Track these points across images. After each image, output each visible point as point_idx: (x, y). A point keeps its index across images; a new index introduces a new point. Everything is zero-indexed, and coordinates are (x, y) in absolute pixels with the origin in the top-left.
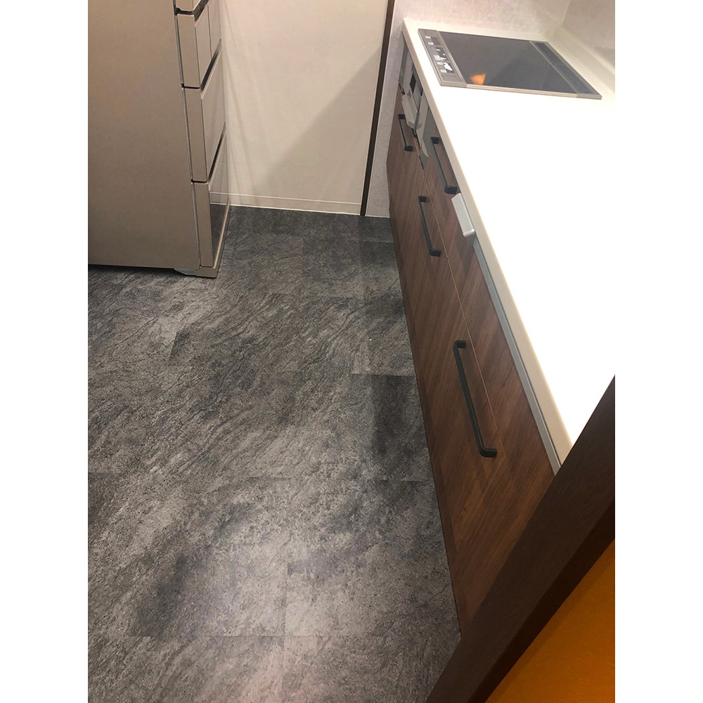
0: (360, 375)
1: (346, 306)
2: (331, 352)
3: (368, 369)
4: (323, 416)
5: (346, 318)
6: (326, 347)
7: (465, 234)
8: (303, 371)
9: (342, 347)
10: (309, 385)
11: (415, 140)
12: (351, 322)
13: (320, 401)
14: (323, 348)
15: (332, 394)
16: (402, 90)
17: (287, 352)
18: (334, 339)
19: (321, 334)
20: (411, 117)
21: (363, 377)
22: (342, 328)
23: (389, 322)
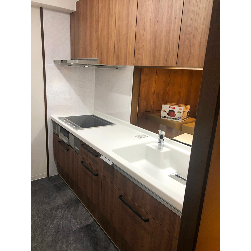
0: (76, 230)
1: (59, 208)
3: (78, 227)
5: (61, 212)
6: (59, 226)
7: (110, 165)
8: (55, 238)
9: (65, 223)
10: (60, 243)
11: (70, 147)
12: (64, 213)
13: (67, 247)
14: (58, 227)
15: (70, 241)
16: (56, 134)
17: (45, 235)
18: (60, 222)
19: (55, 222)
20: (66, 141)
21: (78, 230)
22: (61, 217)
23: (76, 208)
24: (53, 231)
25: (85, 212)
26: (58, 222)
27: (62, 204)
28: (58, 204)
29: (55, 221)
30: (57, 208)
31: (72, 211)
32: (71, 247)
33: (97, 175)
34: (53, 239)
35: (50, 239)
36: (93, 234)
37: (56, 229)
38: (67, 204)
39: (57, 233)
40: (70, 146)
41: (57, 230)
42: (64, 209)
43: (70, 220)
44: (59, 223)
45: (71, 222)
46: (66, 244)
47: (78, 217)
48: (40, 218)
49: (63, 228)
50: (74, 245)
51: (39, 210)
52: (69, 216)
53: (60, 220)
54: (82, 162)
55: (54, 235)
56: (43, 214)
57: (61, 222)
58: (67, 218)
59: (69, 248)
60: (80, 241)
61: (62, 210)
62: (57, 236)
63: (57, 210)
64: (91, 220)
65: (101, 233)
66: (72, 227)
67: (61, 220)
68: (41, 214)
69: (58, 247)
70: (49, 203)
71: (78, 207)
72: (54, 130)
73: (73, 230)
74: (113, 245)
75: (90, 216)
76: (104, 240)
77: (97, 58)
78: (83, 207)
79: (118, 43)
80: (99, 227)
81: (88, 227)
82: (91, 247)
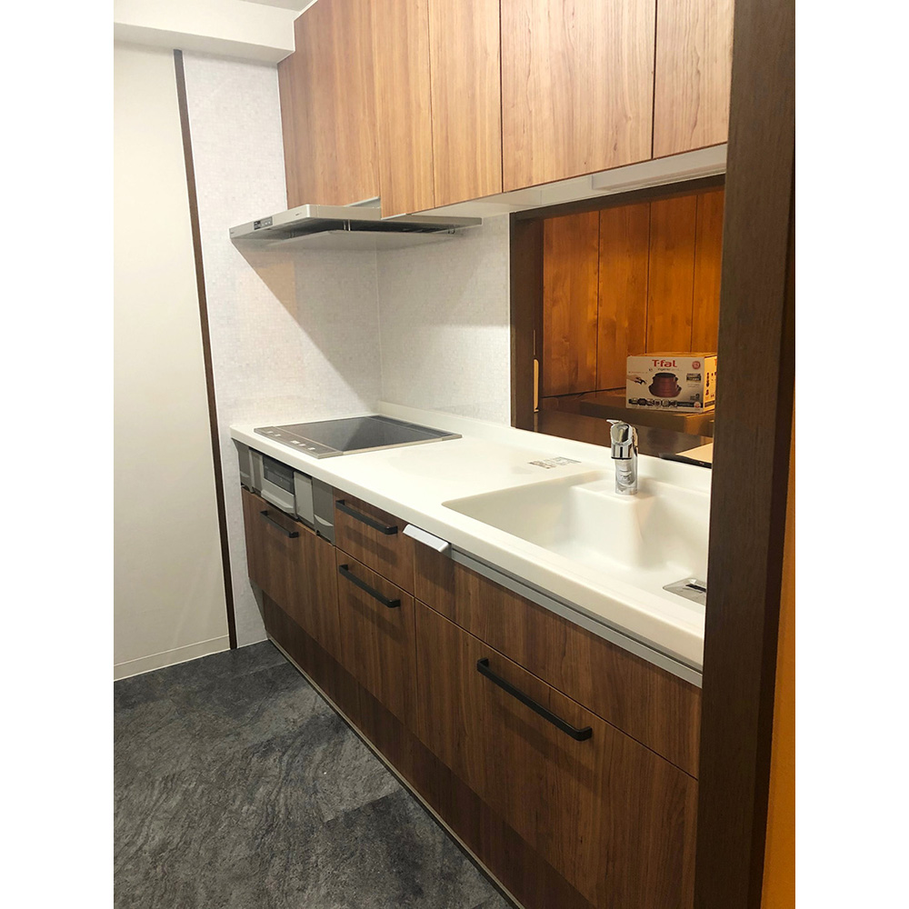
1: (272, 749)
2: (283, 809)
3: (343, 808)
4: (318, 891)
5: (280, 762)
6: (273, 807)
7: (440, 550)
8: (259, 850)
9: (294, 798)
10: (277, 863)
11: (299, 523)
12: (289, 764)
13: (304, 876)
14: (270, 810)
15: (314, 858)
16: (251, 491)
17: (224, 838)
18: (279, 793)
19: (258, 796)
20: (285, 504)
21: (341, 820)
22: (282, 776)
23: (335, 745)
24: (252, 823)
25: (366, 759)
26: (269, 794)
27: (282, 734)
28: (269, 736)
29: (261, 792)
30: (267, 749)
31: (318, 756)
32: (318, 876)
33: (396, 604)
34: (254, 852)
35: (242, 851)
36: (397, 832)
37: (264, 819)
38: (301, 733)
39: (268, 832)
40: (300, 519)
41: (267, 821)
42: (290, 752)
43: (315, 785)
44: (273, 797)
45: (316, 792)
46: (299, 868)
47: (343, 776)
48: (207, 782)
49: (288, 813)
50: (330, 868)
51: (203, 757)
52: (309, 774)
53: (277, 789)
54: (345, 567)
55: (256, 838)
56: (218, 770)
57: (282, 795)
58: (303, 780)
59: (312, 881)
60: (352, 855)
61: (284, 754)
62: (268, 839)
63: (265, 755)
64: (390, 783)
65: (426, 827)
66: (320, 810)
67: (280, 788)
68: (208, 771)
69: (270, 878)
70: (239, 734)
71: (343, 741)
72: (244, 475)
73: (326, 821)
74: (473, 867)
75: (384, 773)
76: (439, 848)
77: (377, 198)
78: (360, 742)
79: (441, 126)
80: (417, 805)
81: (381, 808)
82: (393, 876)
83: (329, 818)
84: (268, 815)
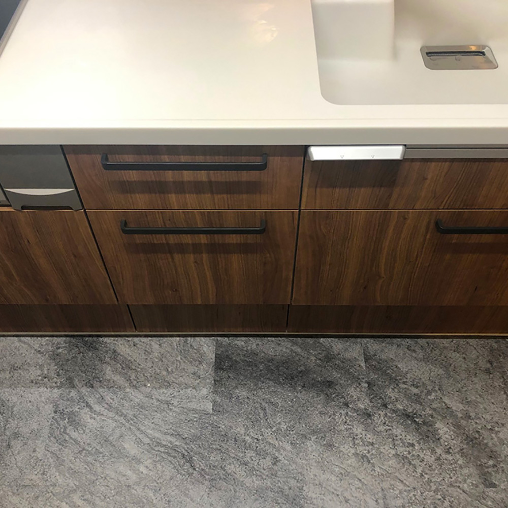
0: (214, 402)
1: (72, 414)
2: (169, 438)
3: (204, 391)
4: (285, 450)
8: (207, 477)
10: (234, 469)
12: (110, 408)
13: (262, 454)
19: (133, 452)
24: (168, 470)
25: (156, 346)
27: (55, 395)
28: (48, 408)
31: (118, 379)
32: (269, 443)
34: (207, 482)
36: (261, 367)
37: (170, 458)
38: (69, 379)
41: (175, 457)
42: (91, 400)
43: (158, 400)
44: (146, 440)
45: (168, 403)
47: (165, 373)
49: (178, 435)
52: (137, 397)
57: (150, 431)
59: (271, 450)
60: (264, 409)
63: (76, 424)
64: (202, 343)
65: (271, 346)
67: (138, 429)
69: (247, 481)
71: (115, 351)
73: (211, 411)
75: (185, 341)
78: (130, 339)
80: (244, 339)
83: (209, 407)
84: (168, 453)
